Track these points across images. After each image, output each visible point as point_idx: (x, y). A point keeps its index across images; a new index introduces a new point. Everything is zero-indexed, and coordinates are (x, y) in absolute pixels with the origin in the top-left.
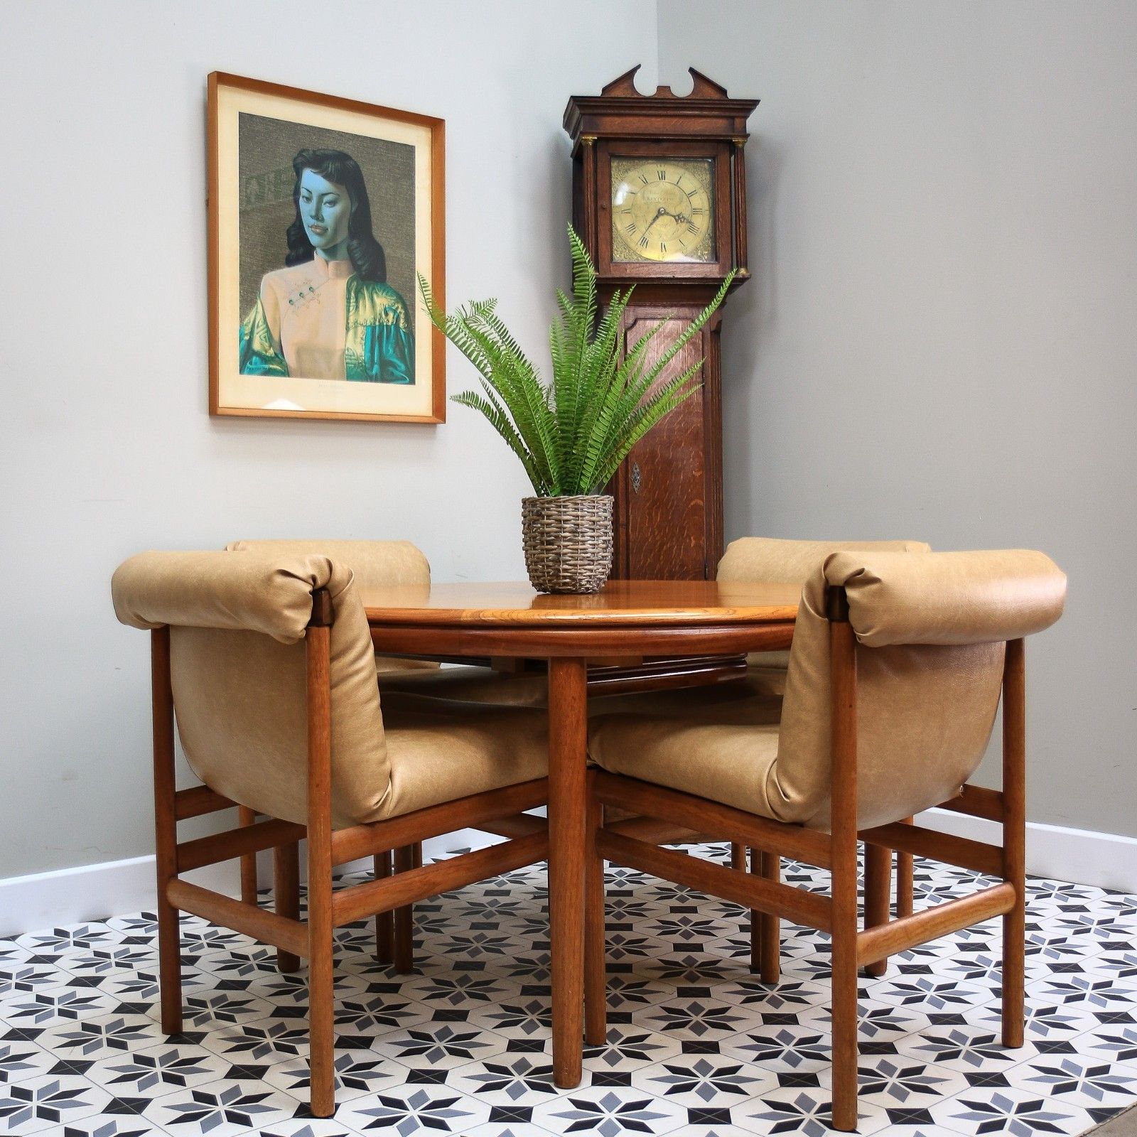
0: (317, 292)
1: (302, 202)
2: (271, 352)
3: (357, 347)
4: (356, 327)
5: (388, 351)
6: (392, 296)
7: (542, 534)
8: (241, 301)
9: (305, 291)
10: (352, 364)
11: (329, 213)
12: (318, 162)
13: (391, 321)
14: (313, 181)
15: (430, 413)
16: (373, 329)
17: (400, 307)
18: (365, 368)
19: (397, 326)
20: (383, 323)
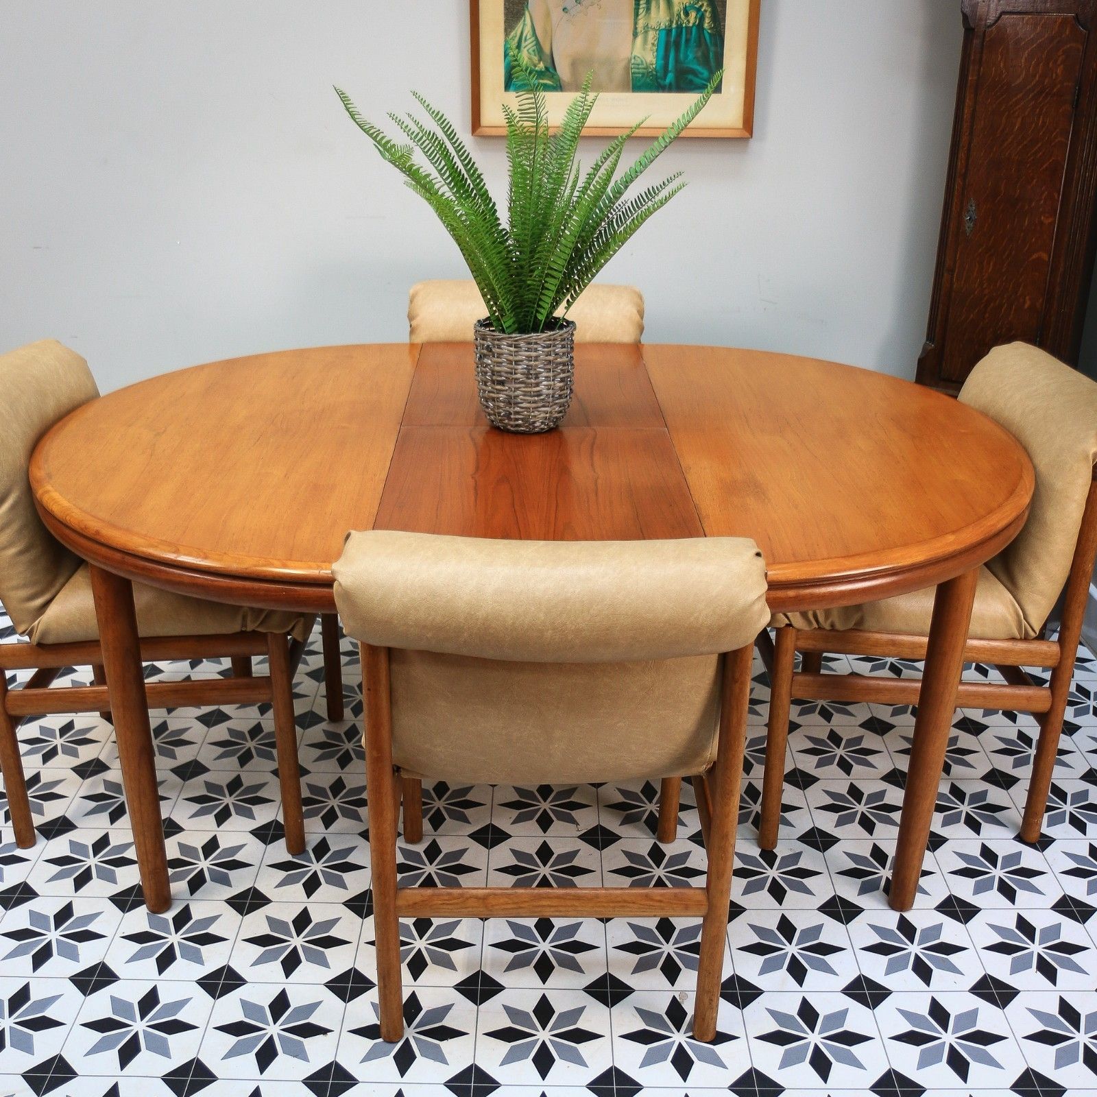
2: (541, 66)
3: (647, 54)
4: (646, 32)
5: (686, 56)
8: (506, 14)
10: (639, 73)
13: (692, 21)
15: (739, 123)
16: (668, 31)
17: (705, 4)
18: (657, 78)
19: (700, 26)
20: (681, 24)
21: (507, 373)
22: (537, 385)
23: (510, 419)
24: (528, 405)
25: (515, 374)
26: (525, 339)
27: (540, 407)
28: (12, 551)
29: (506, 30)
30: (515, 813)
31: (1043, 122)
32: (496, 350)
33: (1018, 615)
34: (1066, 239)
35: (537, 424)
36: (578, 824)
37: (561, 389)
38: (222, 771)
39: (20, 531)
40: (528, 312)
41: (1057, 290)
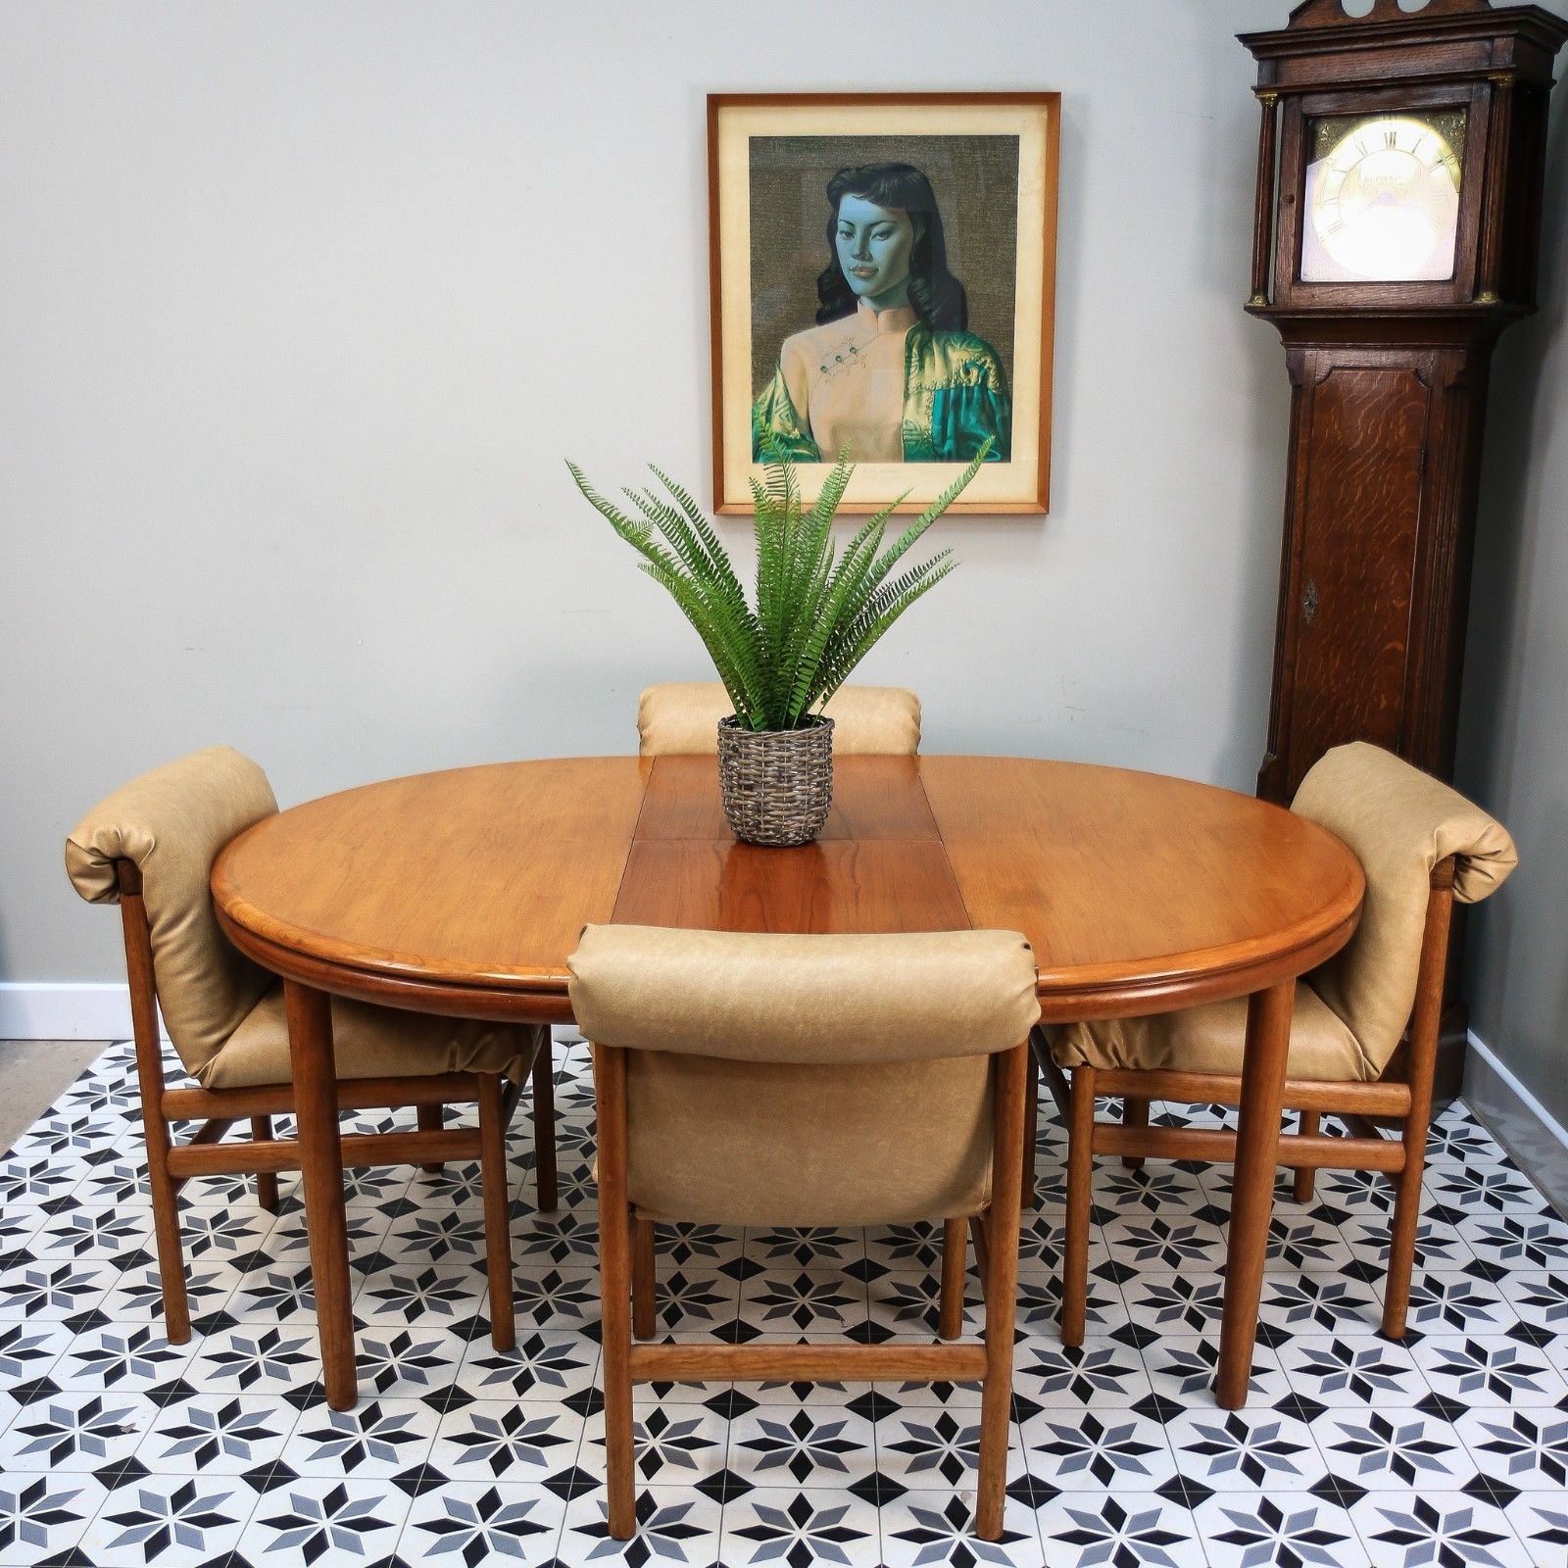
0: (861, 352)
1: (839, 238)
2: (796, 433)
3: (920, 418)
4: (920, 393)
5: (968, 420)
6: (975, 347)
7: (740, 775)
8: (753, 375)
9: (845, 352)
10: (912, 440)
11: (880, 249)
12: (863, 182)
13: (973, 380)
14: (856, 208)
15: (1034, 498)
16: (946, 393)
17: (989, 360)
18: (933, 445)
19: (983, 386)
20: (961, 384)
21: (755, 776)
22: (790, 789)
23: (759, 829)
24: (780, 813)
25: (765, 777)
26: (774, 737)
27: (794, 815)
28: (189, 976)
29: (754, 393)
30: (767, 1309)
31: (1387, 490)
32: (743, 750)
33: (1356, 1051)
34: (1424, 625)
35: (791, 835)
36: (842, 1320)
37: (818, 795)
38: (411, 1264)
39: (198, 954)
40: (780, 707)
41: (1417, 686)
